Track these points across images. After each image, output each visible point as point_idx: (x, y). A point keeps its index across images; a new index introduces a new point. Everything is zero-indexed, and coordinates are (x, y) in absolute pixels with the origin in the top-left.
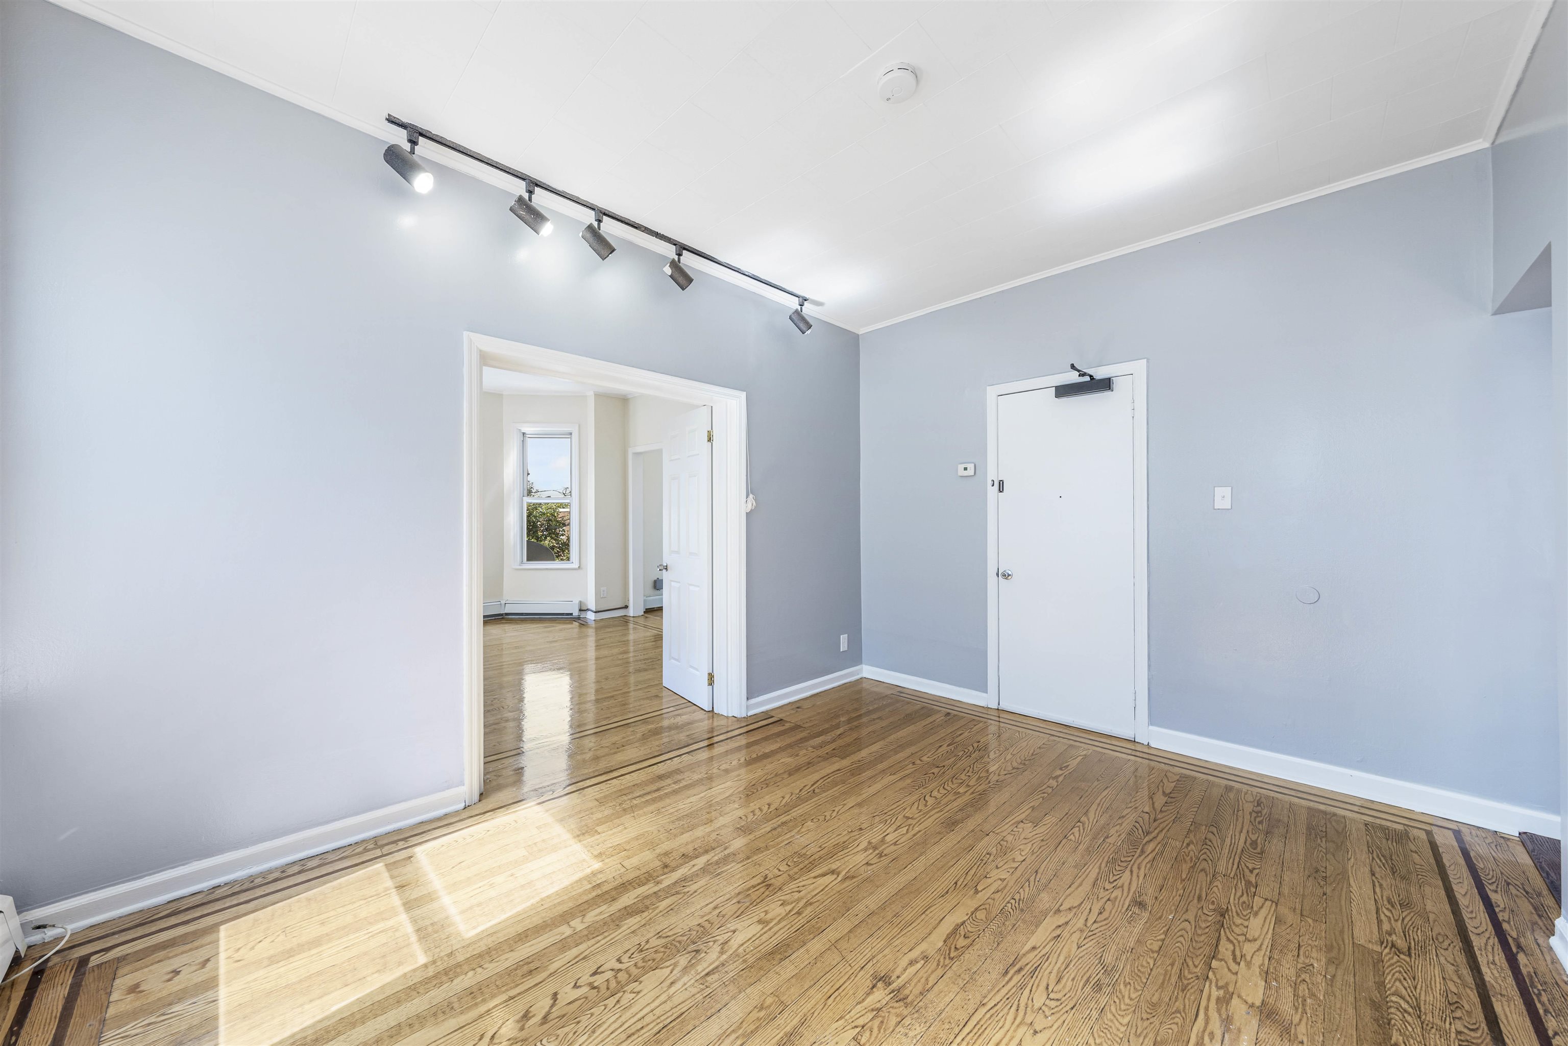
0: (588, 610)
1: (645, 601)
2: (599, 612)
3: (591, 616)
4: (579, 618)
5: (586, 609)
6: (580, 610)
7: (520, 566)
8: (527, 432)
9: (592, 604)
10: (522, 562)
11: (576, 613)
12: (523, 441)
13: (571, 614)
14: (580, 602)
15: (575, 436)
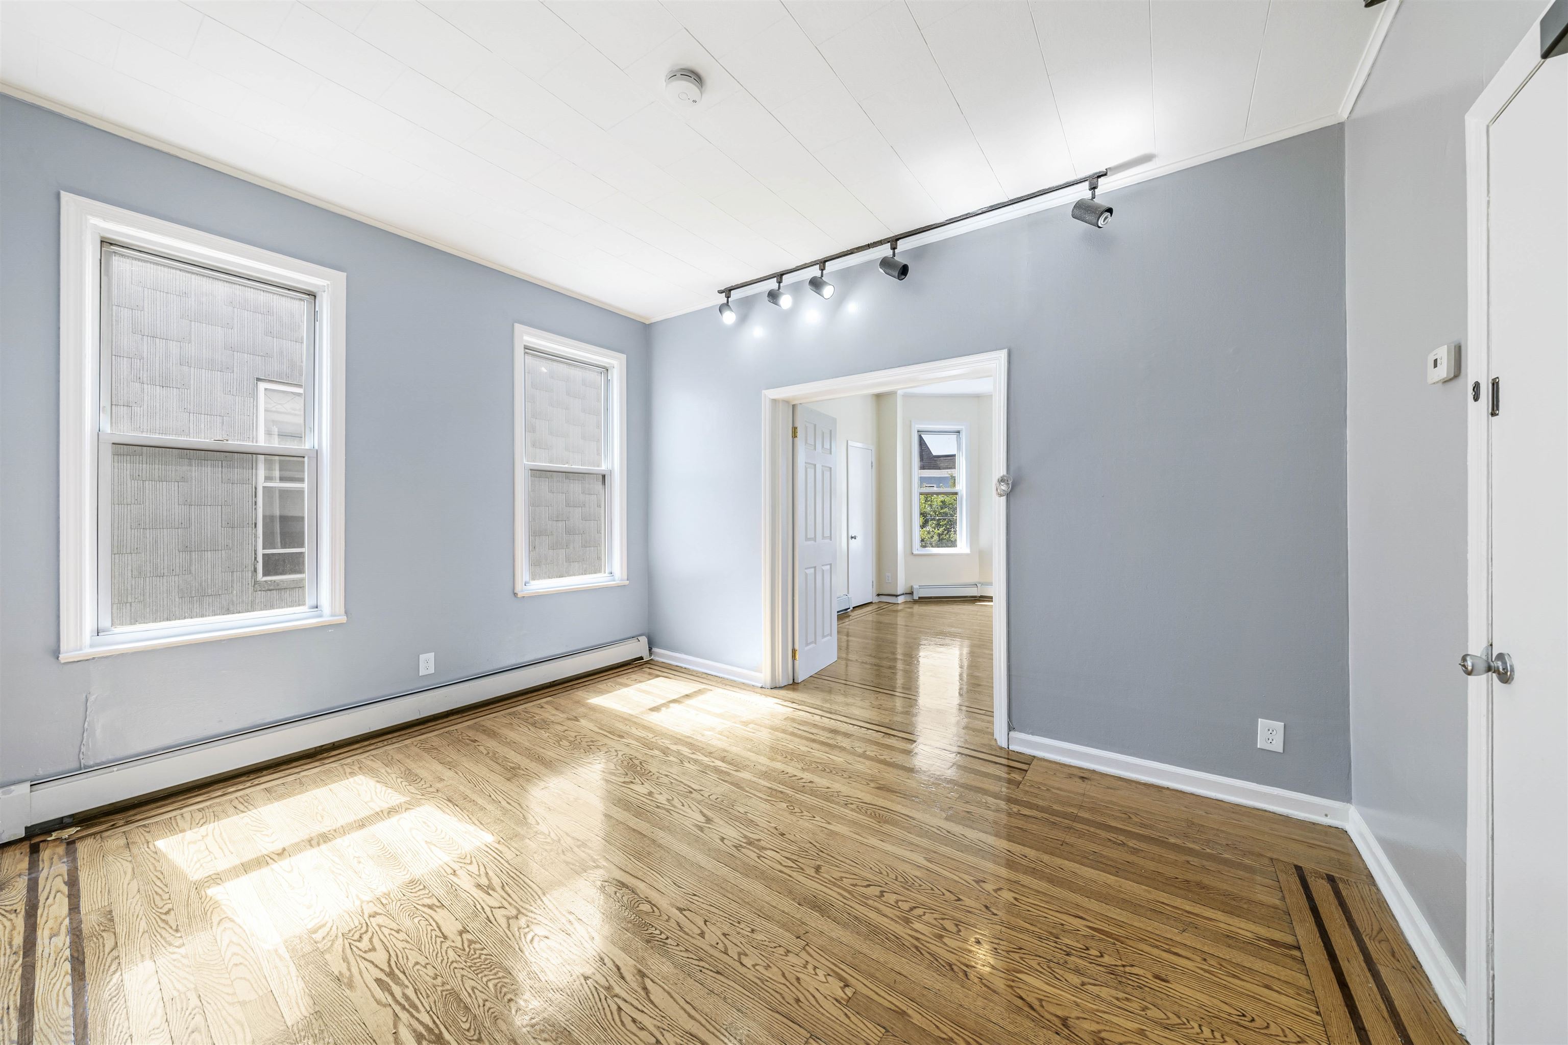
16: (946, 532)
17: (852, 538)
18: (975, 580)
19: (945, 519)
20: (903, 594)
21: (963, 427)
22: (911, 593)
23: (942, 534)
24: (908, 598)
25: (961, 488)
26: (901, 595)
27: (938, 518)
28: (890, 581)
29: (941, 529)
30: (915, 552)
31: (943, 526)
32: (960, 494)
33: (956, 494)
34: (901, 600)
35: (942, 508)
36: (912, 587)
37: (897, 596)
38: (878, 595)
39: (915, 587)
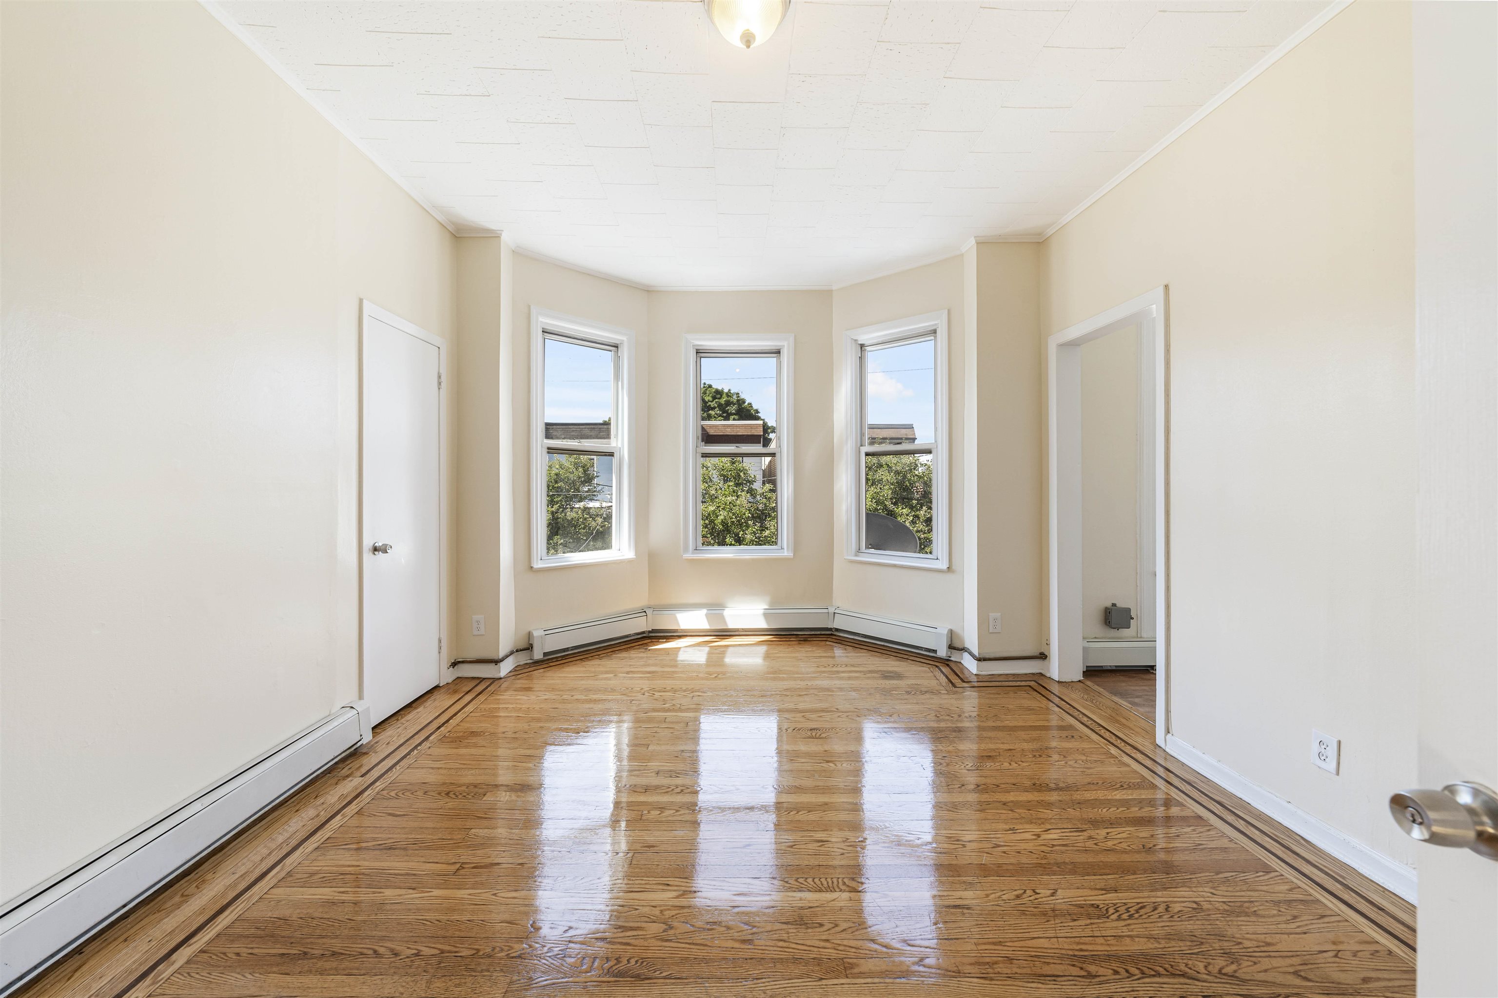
0: (964, 649)
1: (1085, 650)
2: (985, 659)
3: (971, 665)
4: (946, 662)
5: (961, 647)
6: (951, 647)
7: (856, 555)
8: (866, 343)
9: (971, 641)
10: (859, 551)
11: (942, 652)
12: (860, 358)
13: (935, 651)
14: (951, 632)
15: (942, 333)
16: (561, 510)
17: (375, 549)
18: (641, 602)
19: (559, 495)
20: (512, 653)
21: (625, 338)
22: (529, 648)
23: (556, 513)
24: (523, 658)
25: (620, 445)
26: (507, 656)
27: (551, 493)
28: (482, 632)
29: (556, 507)
30: (538, 565)
31: (557, 503)
32: (616, 455)
33: (611, 454)
34: (505, 668)
35: (556, 482)
36: (530, 635)
37: (497, 662)
38: (454, 664)
39: (536, 634)
